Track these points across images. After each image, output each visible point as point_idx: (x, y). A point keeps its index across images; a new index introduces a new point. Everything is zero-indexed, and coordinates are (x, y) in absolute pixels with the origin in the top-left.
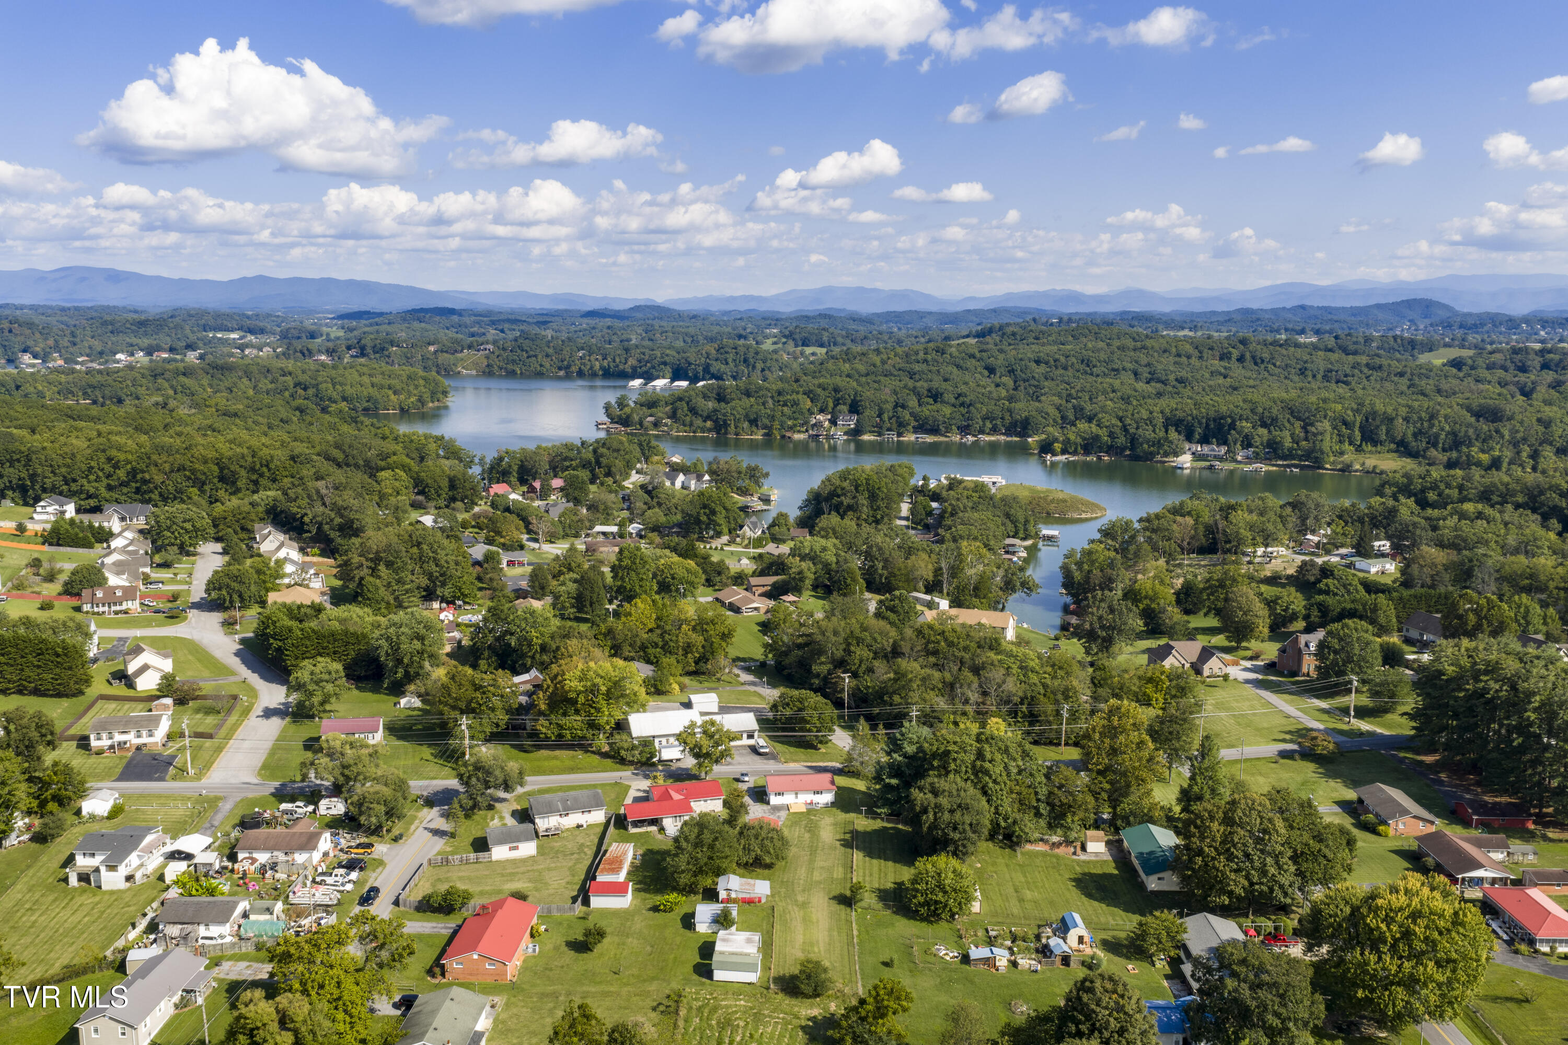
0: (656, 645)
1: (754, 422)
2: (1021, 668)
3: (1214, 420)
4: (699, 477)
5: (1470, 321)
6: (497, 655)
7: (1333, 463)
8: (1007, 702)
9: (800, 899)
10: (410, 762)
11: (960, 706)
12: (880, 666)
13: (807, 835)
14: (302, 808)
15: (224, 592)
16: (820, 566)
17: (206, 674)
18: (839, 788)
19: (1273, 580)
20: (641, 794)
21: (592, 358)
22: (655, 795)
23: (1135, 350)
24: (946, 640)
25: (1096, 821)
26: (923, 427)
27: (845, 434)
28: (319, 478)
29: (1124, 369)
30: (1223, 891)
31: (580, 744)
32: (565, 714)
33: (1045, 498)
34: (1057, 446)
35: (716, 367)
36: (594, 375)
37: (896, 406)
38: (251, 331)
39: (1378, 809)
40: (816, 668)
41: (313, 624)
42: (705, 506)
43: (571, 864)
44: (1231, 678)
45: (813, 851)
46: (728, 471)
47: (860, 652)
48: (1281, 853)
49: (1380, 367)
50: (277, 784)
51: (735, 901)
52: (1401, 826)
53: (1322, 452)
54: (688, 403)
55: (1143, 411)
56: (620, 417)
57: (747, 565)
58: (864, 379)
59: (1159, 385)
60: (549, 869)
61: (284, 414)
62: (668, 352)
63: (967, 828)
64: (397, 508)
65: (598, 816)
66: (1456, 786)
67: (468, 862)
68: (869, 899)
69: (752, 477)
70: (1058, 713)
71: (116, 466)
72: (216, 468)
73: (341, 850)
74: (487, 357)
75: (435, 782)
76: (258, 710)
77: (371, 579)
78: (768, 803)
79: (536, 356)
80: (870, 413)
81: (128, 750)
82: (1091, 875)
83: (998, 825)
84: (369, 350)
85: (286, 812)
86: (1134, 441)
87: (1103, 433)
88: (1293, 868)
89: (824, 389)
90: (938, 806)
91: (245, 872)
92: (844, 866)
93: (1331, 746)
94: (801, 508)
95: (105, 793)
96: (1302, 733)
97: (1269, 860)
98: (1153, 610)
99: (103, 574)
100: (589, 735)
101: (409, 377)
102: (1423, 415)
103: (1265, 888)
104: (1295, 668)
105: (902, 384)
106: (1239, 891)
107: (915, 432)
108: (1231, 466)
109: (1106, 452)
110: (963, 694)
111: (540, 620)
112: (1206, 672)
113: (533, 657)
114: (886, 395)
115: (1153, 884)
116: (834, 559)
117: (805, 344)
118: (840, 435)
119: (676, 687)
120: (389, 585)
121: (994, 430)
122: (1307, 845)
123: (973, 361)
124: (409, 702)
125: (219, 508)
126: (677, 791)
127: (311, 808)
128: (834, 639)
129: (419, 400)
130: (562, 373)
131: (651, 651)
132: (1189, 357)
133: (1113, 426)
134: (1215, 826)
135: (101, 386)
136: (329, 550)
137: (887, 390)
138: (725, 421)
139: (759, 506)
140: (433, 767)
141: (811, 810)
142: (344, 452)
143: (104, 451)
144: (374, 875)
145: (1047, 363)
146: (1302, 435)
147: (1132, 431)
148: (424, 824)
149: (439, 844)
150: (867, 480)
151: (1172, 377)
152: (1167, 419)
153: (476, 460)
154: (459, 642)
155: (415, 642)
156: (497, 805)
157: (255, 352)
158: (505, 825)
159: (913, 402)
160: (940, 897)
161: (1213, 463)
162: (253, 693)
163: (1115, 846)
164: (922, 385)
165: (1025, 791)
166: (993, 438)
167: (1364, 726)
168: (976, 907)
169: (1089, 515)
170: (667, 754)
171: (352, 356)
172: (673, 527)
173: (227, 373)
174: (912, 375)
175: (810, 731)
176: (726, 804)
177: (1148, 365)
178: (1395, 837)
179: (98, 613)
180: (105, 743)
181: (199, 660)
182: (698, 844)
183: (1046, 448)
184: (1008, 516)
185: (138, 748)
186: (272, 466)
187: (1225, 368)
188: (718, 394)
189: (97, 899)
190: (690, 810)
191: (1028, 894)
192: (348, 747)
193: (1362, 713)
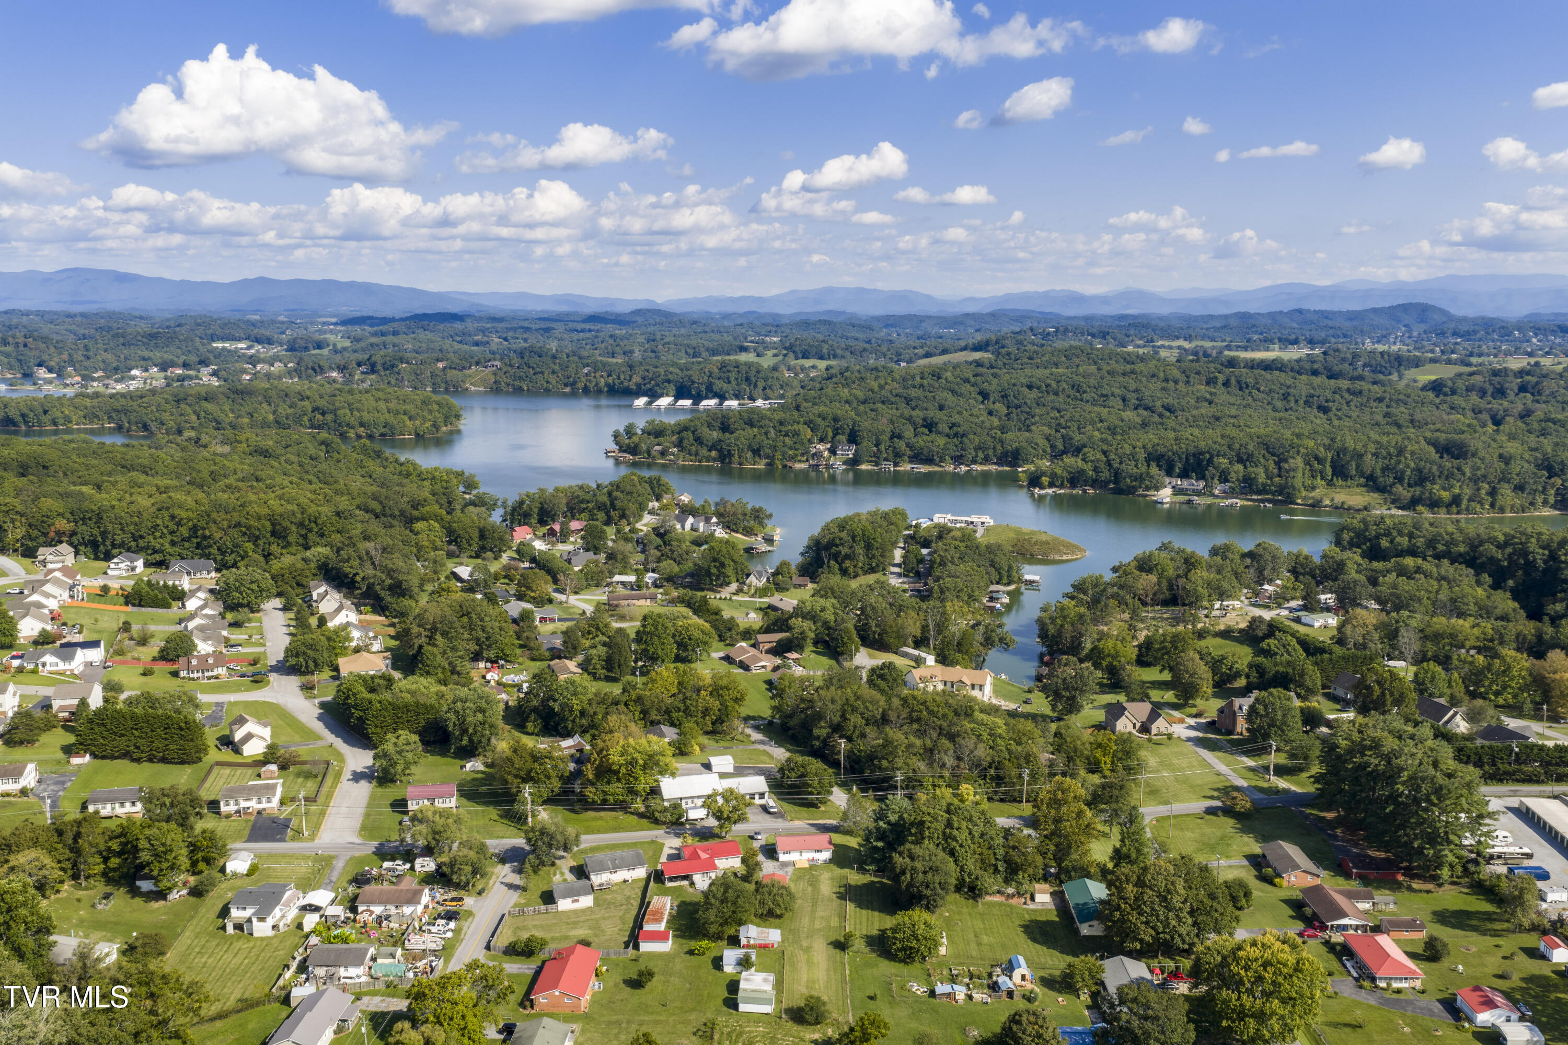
0: (679, 710)
1: (756, 452)
2: (990, 734)
3: (1194, 455)
4: (707, 520)
5: (1464, 328)
6: (542, 717)
7: (1304, 499)
8: (978, 765)
9: (805, 944)
10: (481, 822)
11: (938, 771)
12: (871, 732)
13: (810, 889)
14: (401, 866)
15: (301, 659)
16: (819, 624)
17: (297, 739)
18: (835, 846)
19: (1226, 634)
20: (673, 852)
21: (598, 375)
22: (686, 853)
23: (1124, 374)
24: (927, 708)
25: (1044, 875)
26: (917, 457)
27: (844, 463)
28: (367, 538)
29: (1113, 395)
30: (1136, 939)
31: (620, 806)
32: (609, 783)
33: (1029, 540)
34: (1045, 480)
35: (719, 385)
36: (599, 392)
37: (892, 438)
38: (258, 341)
39: (1275, 864)
40: (816, 732)
41: (387, 696)
42: (715, 560)
43: (621, 914)
44: (1175, 736)
45: (815, 903)
46: (735, 514)
47: (855, 720)
48: (1180, 909)
49: (1360, 392)
50: (376, 843)
51: (753, 947)
52: (1293, 879)
53: (1294, 488)
54: (693, 432)
55: (1126, 446)
56: (628, 446)
57: (754, 619)
58: (862, 408)
59: (1145, 413)
60: (604, 918)
61: (312, 451)
62: (671, 369)
63: (937, 886)
64: (435, 562)
65: (640, 873)
66: (1348, 841)
67: (539, 913)
68: (859, 944)
69: (757, 517)
70: (1020, 776)
71: (179, 524)
72: (268, 524)
73: (438, 903)
74: (495, 374)
75: (504, 841)
76: (347, 774)
77: (430, 648)
78: (777, 860)
79: (542, 373)
80: (868, 445)
81: (251, 814)
82: (1037, 922)
83: (964, 880)
84: (379, 367)
85: (389, 870)
86: (1117, 475)
87: (1088, 468)
88: (1190, 921)
89: (824, 419)
90: (914, 869)
91: (365, 924)
92: (840, 916)
93: (1248, 805)
94: (802, 554)
95: (244, 854)
96: (1228, 791)
97: (1171, 915)
98: (1115, 667)
99: (192, 641)
100: (628, 799)
101: (423, 402)
102: (1392, 450)
103: (1168, 937)
104: (1230, 728)
105: (898, 413)
106: (1148, 939)
107: (910, 462)
108: (1208, 500)
109: (1092, 486)
110: (940, 759)
111: (580, 689)
112: (1154, 730)
113: (573, 721)
114: (883, 424)
115: (1085, 930)
116: (832, 618)
117: (805, 356)
118: (839, 465)
119: (697, 748)
120: (444, 653)
121: (986, 460)
122: (1202, 902)
123: (968, 386)
124: (475, 765)
125: (276, 565)
126: (704, 851)
127: (408, 866)
128: (831, 706)
129: (434, 426)
130: (567, 390)
131: (675, 715)
132: (1176, 382)
133: (1098, 460)
134: (1130, 887)
135: (126, 411)
136: (380, 608)
137: (884, 420)
138: (729, 451)
139: (764, 547)
140: (502, 827)
141: (813, 866)
142: (381, 503)
143: (167, 509)
144: (466, 924)
145: (1038, 388)
146: (1276, 471)
147: (1116, 465)
148: (500, 879)
149: (514, 897)
150: (863, 531)
151: (1158, 404)
152: (1149, 454)
153: (499, 503)
154: (507, 703)
155: (478, 714)
156: (557, 861)
157: (266, 367)
158: (565, 880)
159: (909, 433)
160: (914, 944)
161: (1191, 498)
162: (341, 758)
163: (1058, 896)
164: (918, 414)
165: (985, 852)
166: (985, 468)
167: (1282, 783)
168: (943, 950)
169: (1070, 557)
170: (693, 814)
171: (362, 373)
172: (685, 577)
173: (247, 398)
174: (908, 400)
175: (811, 793)
176: (744, 861)
177: (1136, 391)
178: (1289, 888)
179: (193, 679)
180: (232, 808)
181: (289, 725)
182: (724, 901)
183: (1034, 481)
184: (993, 564)
185: (259, 813)
186: (320, 522)
187: (1211, 394)
188: (722, 423)
189: (251, 944)
190: (714, 867)
191: (985, 939)
192: (437, 816)
193: (1281, 771)
